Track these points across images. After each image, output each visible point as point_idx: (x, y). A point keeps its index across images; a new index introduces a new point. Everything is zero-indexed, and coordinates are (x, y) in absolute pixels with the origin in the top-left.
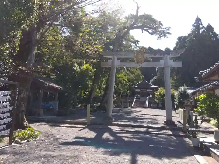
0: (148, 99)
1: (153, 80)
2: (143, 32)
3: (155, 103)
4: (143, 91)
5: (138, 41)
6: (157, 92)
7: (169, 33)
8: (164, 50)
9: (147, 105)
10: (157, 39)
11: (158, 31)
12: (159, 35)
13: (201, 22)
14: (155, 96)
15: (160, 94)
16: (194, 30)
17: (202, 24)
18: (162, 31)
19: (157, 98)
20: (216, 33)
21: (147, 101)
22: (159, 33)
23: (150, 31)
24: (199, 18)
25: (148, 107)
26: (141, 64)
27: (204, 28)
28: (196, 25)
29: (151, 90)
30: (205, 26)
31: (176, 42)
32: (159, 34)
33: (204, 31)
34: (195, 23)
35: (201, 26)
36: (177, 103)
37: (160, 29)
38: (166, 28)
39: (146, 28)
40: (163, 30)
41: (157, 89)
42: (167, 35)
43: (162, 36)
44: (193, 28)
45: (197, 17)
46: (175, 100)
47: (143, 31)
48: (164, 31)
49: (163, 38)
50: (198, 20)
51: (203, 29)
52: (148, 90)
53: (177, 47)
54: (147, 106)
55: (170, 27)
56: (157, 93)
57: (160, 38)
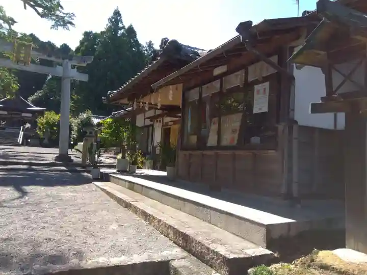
0: (23, 131)
1: (34, 97)
2: (25, 8)
3: (36, 137)
4: (13, 116)
5: (13, 22)
6: (42, 118)
7: (71, 23)
8: (59, 47)
9: (20, 140)
10: (51, 28)
11: (54, 15)
12: (54, 22)
13: (121, 18)
14: (37, 126)
15: (47, 123)
16: (110, 27)
17: (122, 22)
18: (61, 16)
19: (40, 128)
20: (138, 42)
21: (22, 133)
22: (54, 18)
23: (40, 10)
24: (119, 12)
25: (23, 144)
26: (25, 65)
27: (125, 28)
28: (114, 20)
29: (30, 115)
30: (127, 27)
31: (81, 39)
32: (54, 20)
33: (123, 33)
34: (112, 18)
35: (120, 25)
36: (74, 136)
37: (58, 13)
38: (67, 14)
39: (32, 3)
40: (61, 14)
41: (41, 113)
42: (69, 25)
43: (60, 25)
44: (109, 24)
45: (116, 9)
46: (73, 132)
47: (27, 5)
48: (63, 18)
49: (60, 28)
50: (117, 14)
51: (123, 31)
52: (23, 115)
53: (83, 48)
54: (20, 143)
55: (74, 15)
56: (41, 121)
57: (56, 27)
